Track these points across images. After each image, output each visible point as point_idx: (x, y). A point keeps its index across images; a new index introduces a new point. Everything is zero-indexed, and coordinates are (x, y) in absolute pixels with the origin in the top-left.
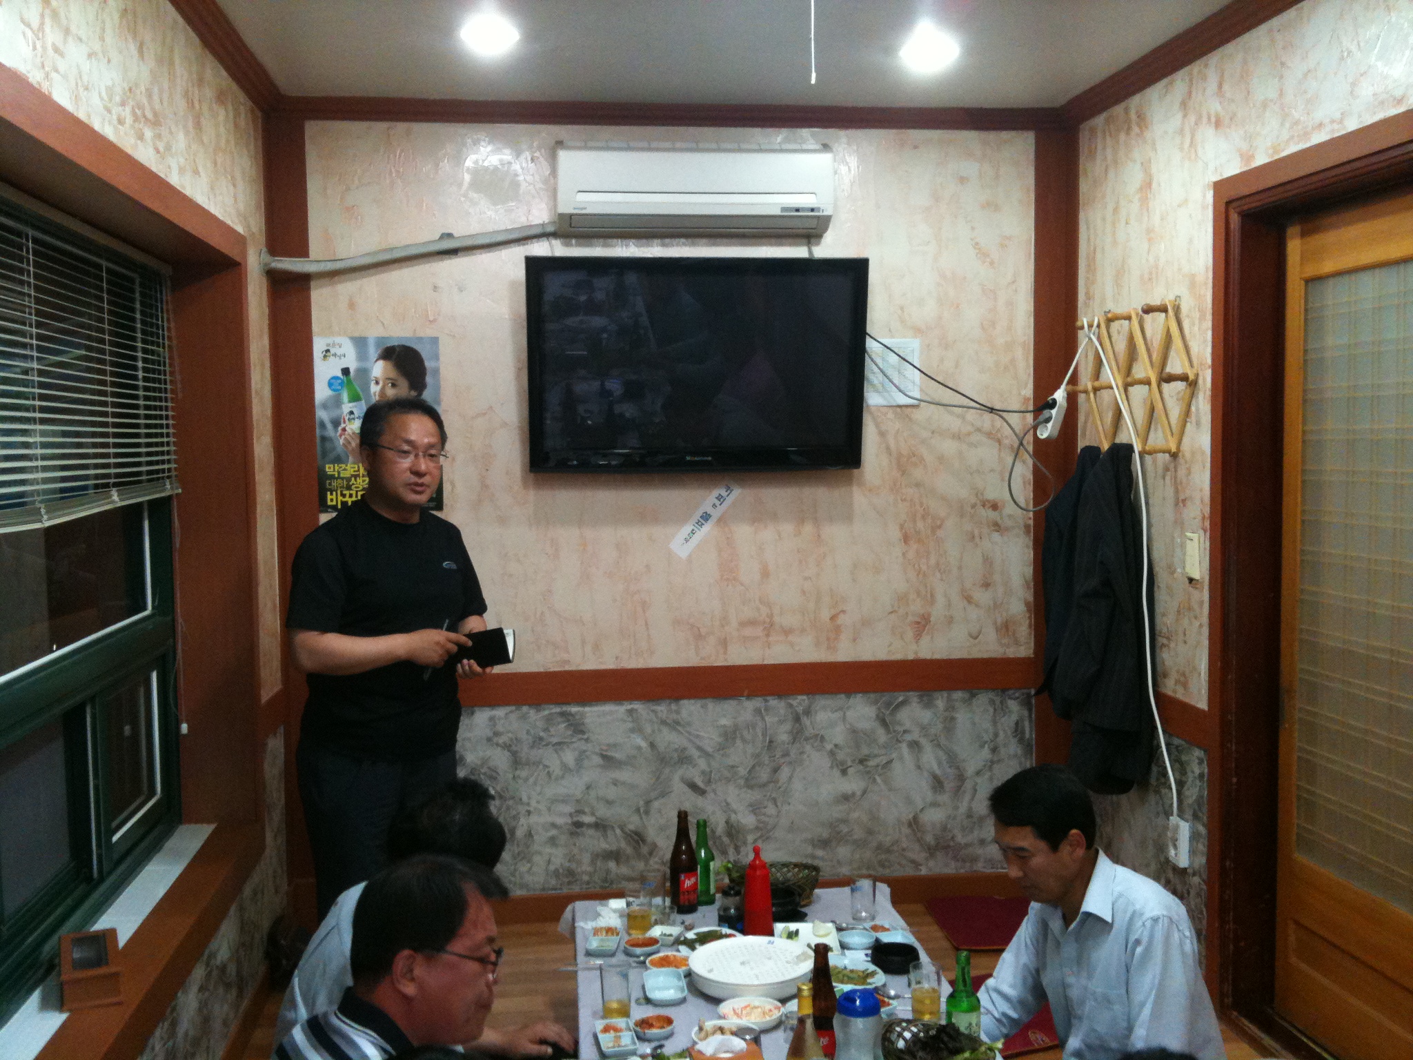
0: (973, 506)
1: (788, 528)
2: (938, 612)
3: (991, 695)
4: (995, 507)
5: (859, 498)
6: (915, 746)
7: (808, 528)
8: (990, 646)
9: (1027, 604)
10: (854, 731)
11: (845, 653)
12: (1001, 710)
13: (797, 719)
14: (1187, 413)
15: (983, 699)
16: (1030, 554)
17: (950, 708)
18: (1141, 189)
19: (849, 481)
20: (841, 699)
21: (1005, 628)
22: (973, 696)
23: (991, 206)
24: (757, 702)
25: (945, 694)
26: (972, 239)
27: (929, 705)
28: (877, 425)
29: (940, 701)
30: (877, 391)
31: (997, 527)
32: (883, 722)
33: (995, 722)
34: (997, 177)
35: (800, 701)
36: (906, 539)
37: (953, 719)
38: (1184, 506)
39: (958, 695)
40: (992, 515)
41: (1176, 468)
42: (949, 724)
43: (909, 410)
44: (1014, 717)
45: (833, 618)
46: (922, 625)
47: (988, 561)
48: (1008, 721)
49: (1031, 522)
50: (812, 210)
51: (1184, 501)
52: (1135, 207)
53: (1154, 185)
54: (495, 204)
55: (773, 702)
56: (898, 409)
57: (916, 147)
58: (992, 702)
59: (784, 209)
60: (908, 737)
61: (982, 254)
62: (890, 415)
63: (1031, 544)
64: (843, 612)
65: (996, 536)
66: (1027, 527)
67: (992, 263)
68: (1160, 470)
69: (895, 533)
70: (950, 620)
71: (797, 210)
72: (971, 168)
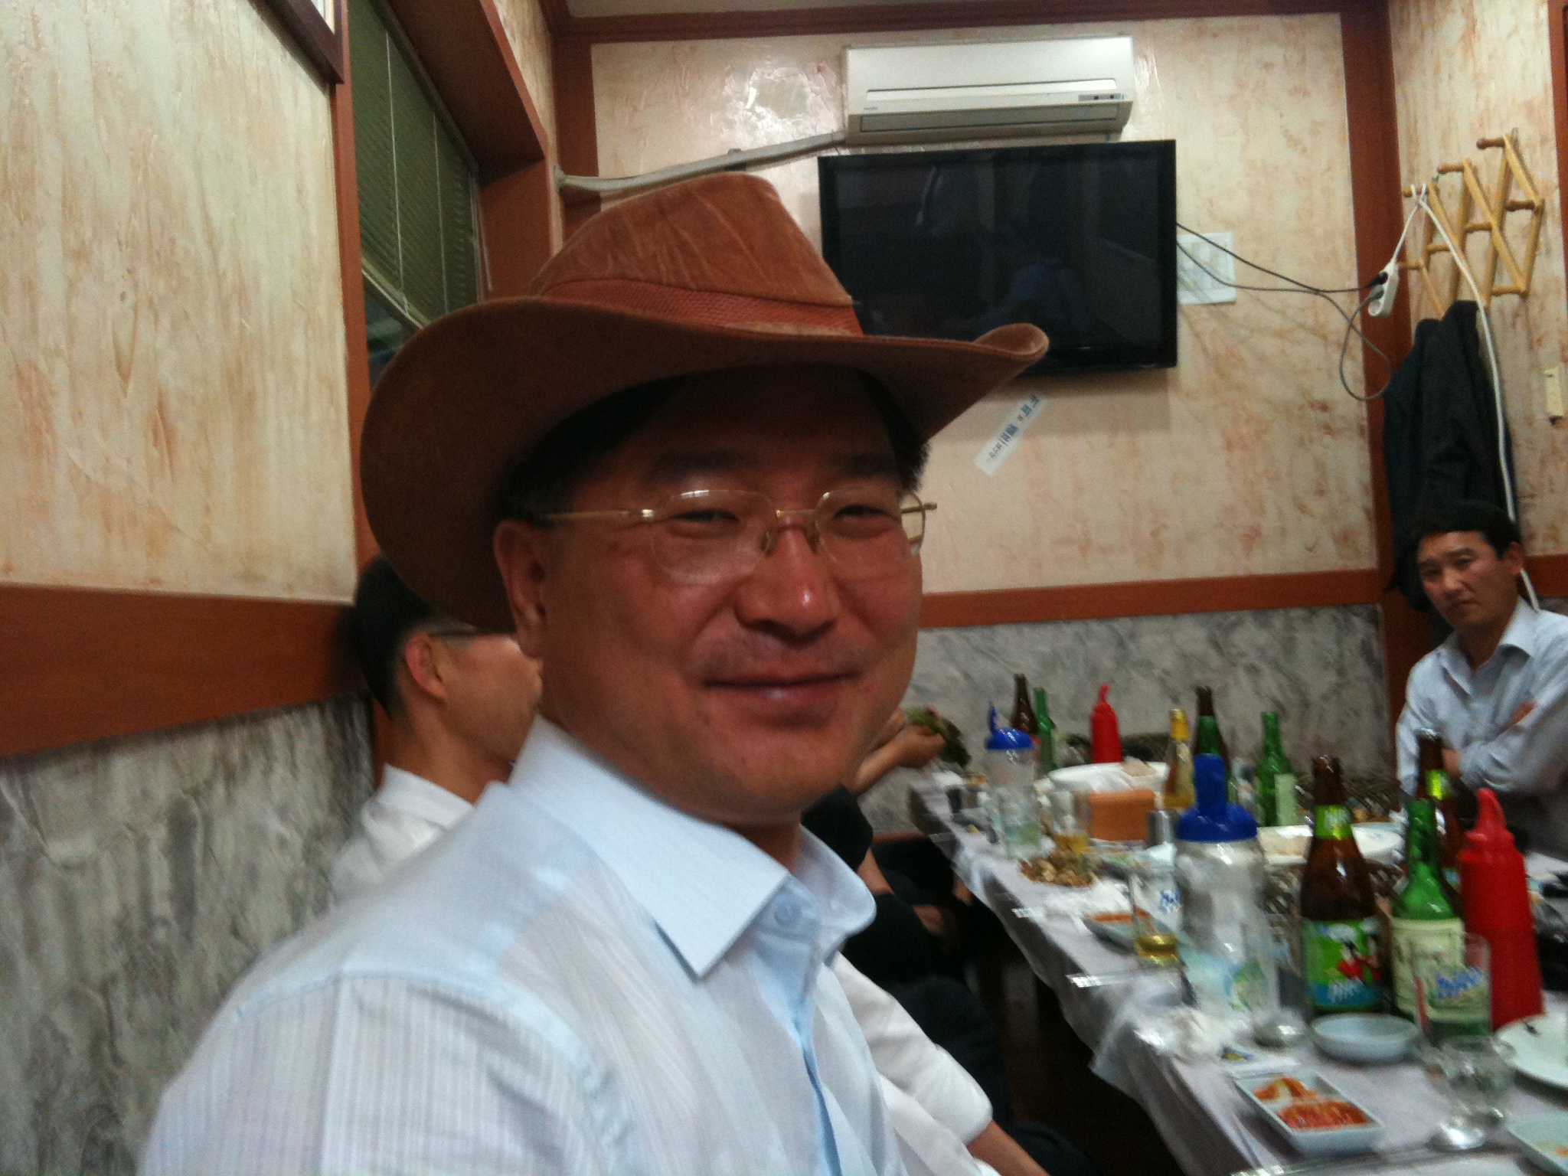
0: (1301, 408)
1: (1100, 439)
2: (1269, 524)
3: (1333, 611)
4: (1324, 407)
5: (1176, 403)
6: (1252, 670)
7: (1122, 438)
8: (1330, 559)
9: (1367, 511)
10: (1185, 656)
11: (1169, 570)
12: (1346, 628)
13: (1121, 644)
14: (1535, 246)
15: (1325, 618)
16: (1366, 458)
17: (1289, 627)
18: (1463, 37)
19: (1163, 384)
20: (1167, 622)
21: (1344, 538)
22: (1313, 613)
23: (1301, 92)
24: (1078, 627)
25: (1281, 612)
26: (1281, 127)
27: (1264, 625)
28: (1191, 326)
29: (1278, 620)
30: (1188, 289)
31: (1328, 429)
32: (1217, 646)
33: (1339, 642)
34: (1304, 60)
35: (1123, 625)
36: (1229, 445)
37: (1291, 640)
38: (1540, 345)
39: (1297, 613)
40: (1322, 416)
41: (1527, 310)
42: (1289, 645)
43: (1223, 308)
44: (1360, 636)
45: (1155, 533)
46: (1252, 537)
47: (1320, 466)
48: (1353, 642)
49: (1365, 423)
50: (1112, 97)
51: (1539, 340)
52: (1458, 57)
53: (1478, 27)
54: (781, 117)
55: (1095, 626)
56: (1213, 308)
57: (1215, 35)
58: (1335, 619)
59: (1082, 97)
60: (1243, 661)
61: (1292, 141)
62: (1204, 314)
63: (1366, 446)
64: (1165, 526)
65: (1328, 440)
66: (1361, 428)
67: (1304, 150)
68: (1509, 320)
69: (1217, 441)
70: (1283, 532)
71: (1096, 98)
72: (1275, 53)
